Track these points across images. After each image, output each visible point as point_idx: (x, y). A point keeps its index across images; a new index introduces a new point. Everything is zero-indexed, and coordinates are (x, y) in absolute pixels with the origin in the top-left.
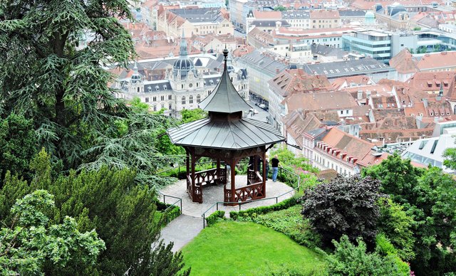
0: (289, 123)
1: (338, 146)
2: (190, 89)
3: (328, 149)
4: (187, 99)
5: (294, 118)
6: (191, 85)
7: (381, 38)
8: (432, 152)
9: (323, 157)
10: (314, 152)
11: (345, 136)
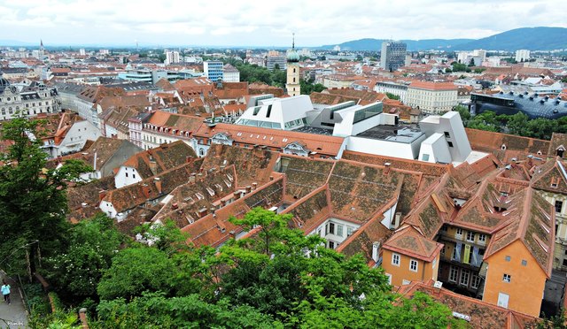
0: (106, 118)
1: (167, 124)
2: (9, 102)
3: (159, 128)
4: (7, 110)
5: (110, 113)
6: (9, 99)
7: (146, 73)
8: (268, 116)
9: (153, 136)
10: (143, 133)
11: (172, 115)
